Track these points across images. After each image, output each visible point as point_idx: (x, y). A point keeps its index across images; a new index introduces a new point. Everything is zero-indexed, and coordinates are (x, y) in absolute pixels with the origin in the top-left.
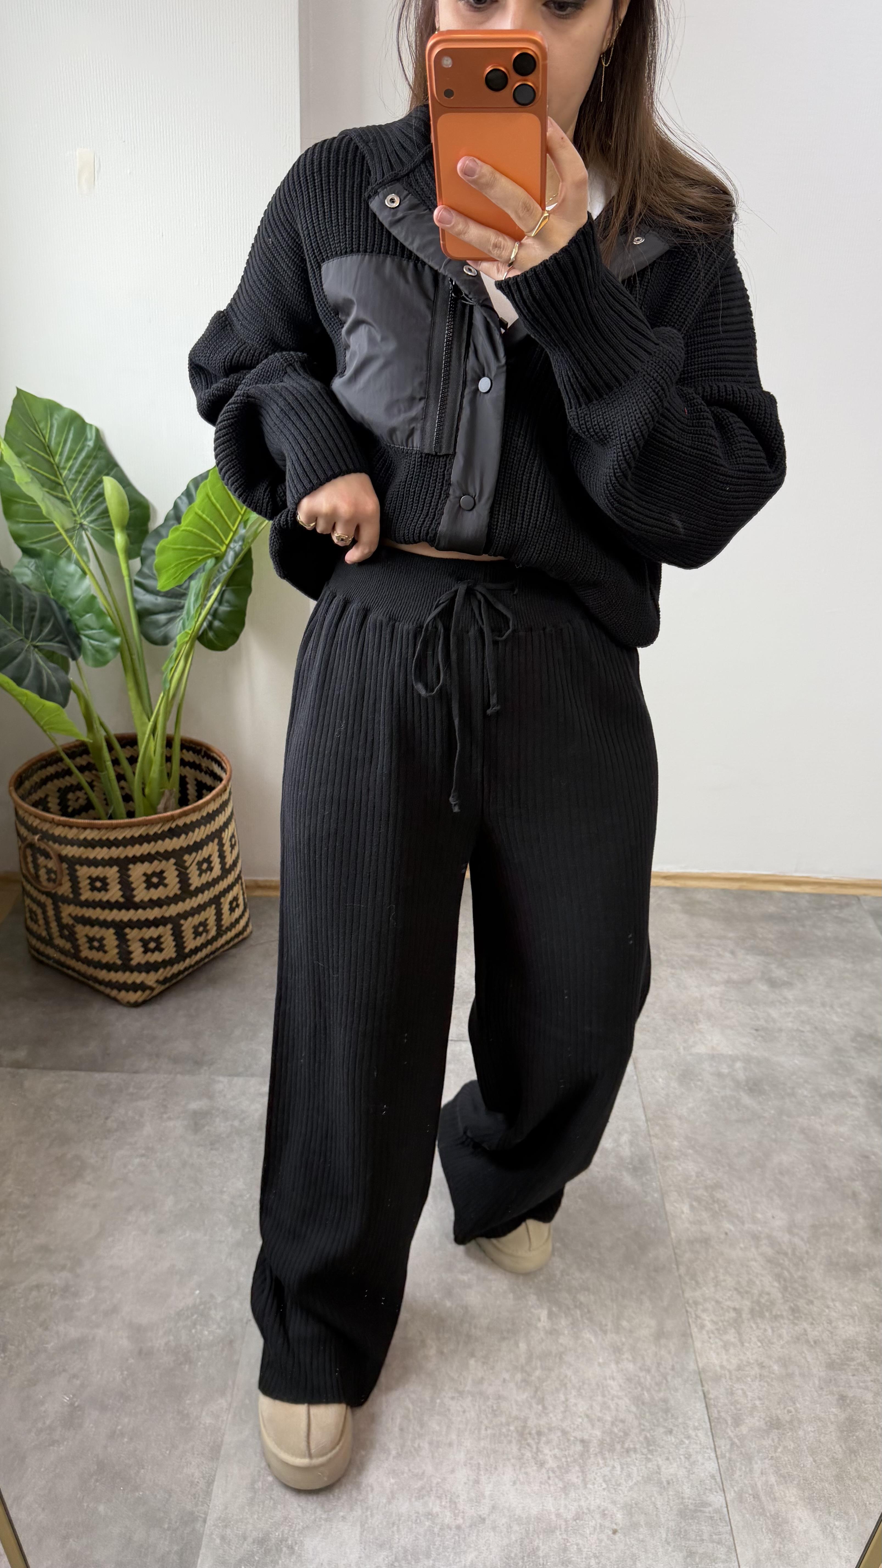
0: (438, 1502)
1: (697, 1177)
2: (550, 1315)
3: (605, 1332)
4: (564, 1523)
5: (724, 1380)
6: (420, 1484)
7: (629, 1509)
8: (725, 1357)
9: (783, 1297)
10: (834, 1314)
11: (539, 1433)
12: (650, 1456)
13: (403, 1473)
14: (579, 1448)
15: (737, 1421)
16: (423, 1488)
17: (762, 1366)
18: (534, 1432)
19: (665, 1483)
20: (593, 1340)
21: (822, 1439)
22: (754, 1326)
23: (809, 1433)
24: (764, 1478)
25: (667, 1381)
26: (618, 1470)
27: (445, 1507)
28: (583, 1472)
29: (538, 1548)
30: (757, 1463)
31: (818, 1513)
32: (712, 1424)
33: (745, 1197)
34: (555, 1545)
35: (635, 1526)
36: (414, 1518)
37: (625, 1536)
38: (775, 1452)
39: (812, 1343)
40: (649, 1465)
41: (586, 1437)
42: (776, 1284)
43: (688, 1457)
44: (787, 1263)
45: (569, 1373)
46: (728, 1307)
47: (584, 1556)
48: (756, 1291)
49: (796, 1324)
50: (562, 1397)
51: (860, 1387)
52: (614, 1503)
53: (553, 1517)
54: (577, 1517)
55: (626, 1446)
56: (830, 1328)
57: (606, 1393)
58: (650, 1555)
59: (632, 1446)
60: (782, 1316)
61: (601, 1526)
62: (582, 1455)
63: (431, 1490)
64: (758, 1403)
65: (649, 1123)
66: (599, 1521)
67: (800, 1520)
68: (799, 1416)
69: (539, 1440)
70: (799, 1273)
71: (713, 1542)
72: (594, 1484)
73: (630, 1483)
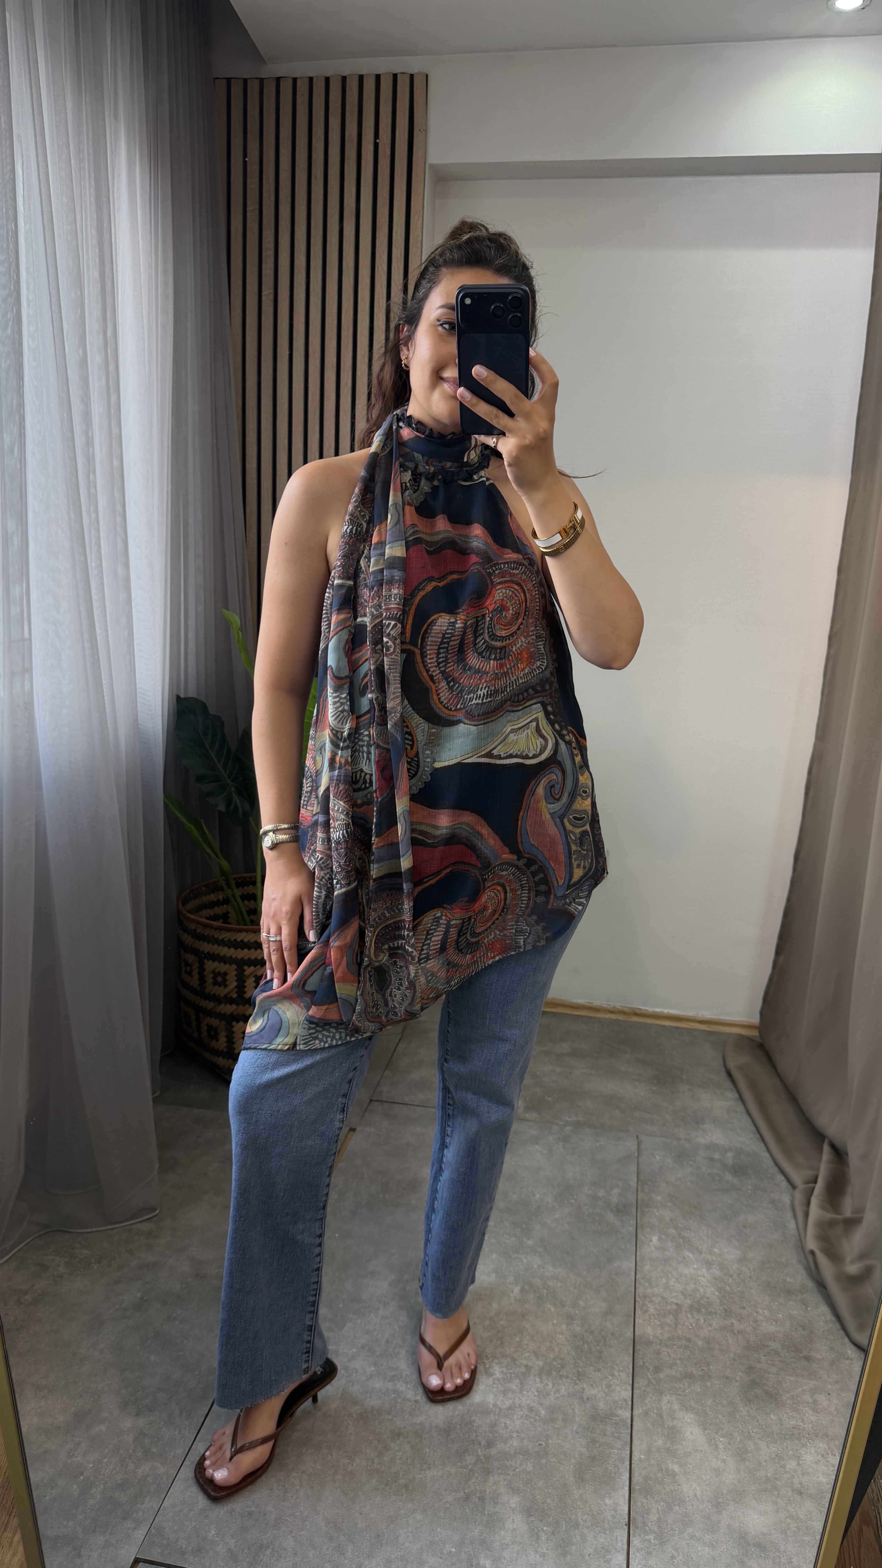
0: (404, 1385)
1: (671, 1220)
2: (522, 1290)
3: (564, 1306)
4: (498, 1410)
5: (654, 1345)
6: (393, 1373)
7: (552, 1410)
8: (659, 1331)
9: (721, 1301)
10: (761, 1318)
11: (494, 1358)
12: (578, 1382)
13: (382, 1365)
14: (523, 1369)
15: (657, 1370)
16: (394, 1376)
17: (689, 1340)
18: (489, 1356)
19: (585, 1399)
20: (553, 1309)
21: (725, 1390)
22: (690, 1316)
23: (715, 1384)
24: (669, 1406)
25: (605, 1340)
26: (550, 1386)
27: (409, 1389)
28: (521, 1384)
29: (474, 1421)
30: (666, 1396)
31: (707, 1432)
32: (635, 1369)
33: (708, 1237)
34: (488, 1421)
35: (553, 1420)
36: (384, 1391)
37: (544, 1423)
38: (683, 1391)
39: (736, 1332)
40: (576, 1387)
41: (530, 1364)
42: (717, 1293)
43: (609, 1386)
44: (730, 1281)
45: (527, 1326)
46: (672, 1302)
47: (509, 1430)
48: (698, 1296)
49: (725, 1319)
50: (518, 1339)
51: (768, 1364)
52: (541, 1404)
53: (491, 1406)
54: (510, 1408)
55: (561, 1373)
56: (754, 1325)
57: (554, 1342)
58: (561, 1438)
59: (565, 1374)
60: (716, 1313)
61: (527, 1415)
62: (523, 1374)
63: (401, 1378)
64: (678, 1362)
65: (639, 1183)
66: (526, 1413)
67: (692, 1433)
68: (710, 1374)
69: (493, 1361)
70: (739, 1289)
71: (614, 1437)
72: (528, 1392)
73: (557, 1395)
